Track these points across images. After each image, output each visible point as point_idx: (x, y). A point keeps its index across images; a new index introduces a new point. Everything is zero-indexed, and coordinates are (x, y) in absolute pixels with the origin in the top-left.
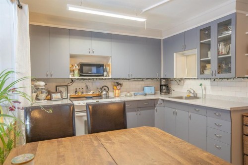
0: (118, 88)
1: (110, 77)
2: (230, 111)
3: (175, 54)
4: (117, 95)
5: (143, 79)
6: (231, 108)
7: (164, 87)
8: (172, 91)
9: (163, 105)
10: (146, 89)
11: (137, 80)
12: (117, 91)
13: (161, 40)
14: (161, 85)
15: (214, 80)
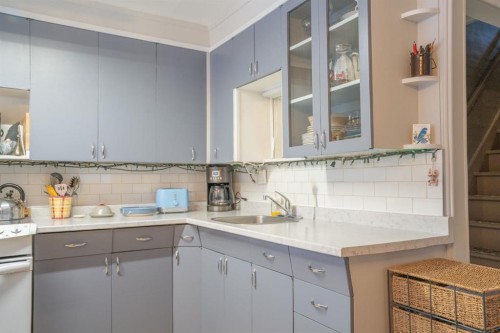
0: (62, 193)
1: (26, 156)
2: (347, 259)
3: (235, 91)
4: (58, 214)
5: (154, 166)
6: (343, 250)
7: (218, 191)
8: (243, 202)
9: (196, 242)
10: (162, 194)
11: (134, 168)
12: (58, 202)
13: (205, 53)
14: (210, 185)
15: (333, 165)
